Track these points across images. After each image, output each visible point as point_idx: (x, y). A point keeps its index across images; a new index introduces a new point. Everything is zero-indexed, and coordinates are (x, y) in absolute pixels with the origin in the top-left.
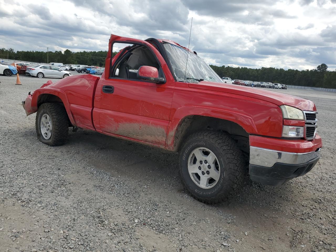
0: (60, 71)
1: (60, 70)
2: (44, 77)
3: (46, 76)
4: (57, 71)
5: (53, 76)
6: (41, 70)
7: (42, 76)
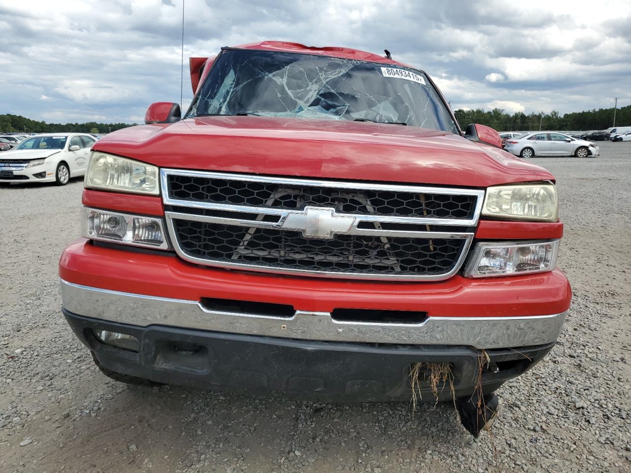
0: (569, 141)
1: (570, 139)
2: (533, 155)
3: (537, 153)
4: (563, 142)
5: (552, 152)
6: (530, 144)
7: (531, 154)
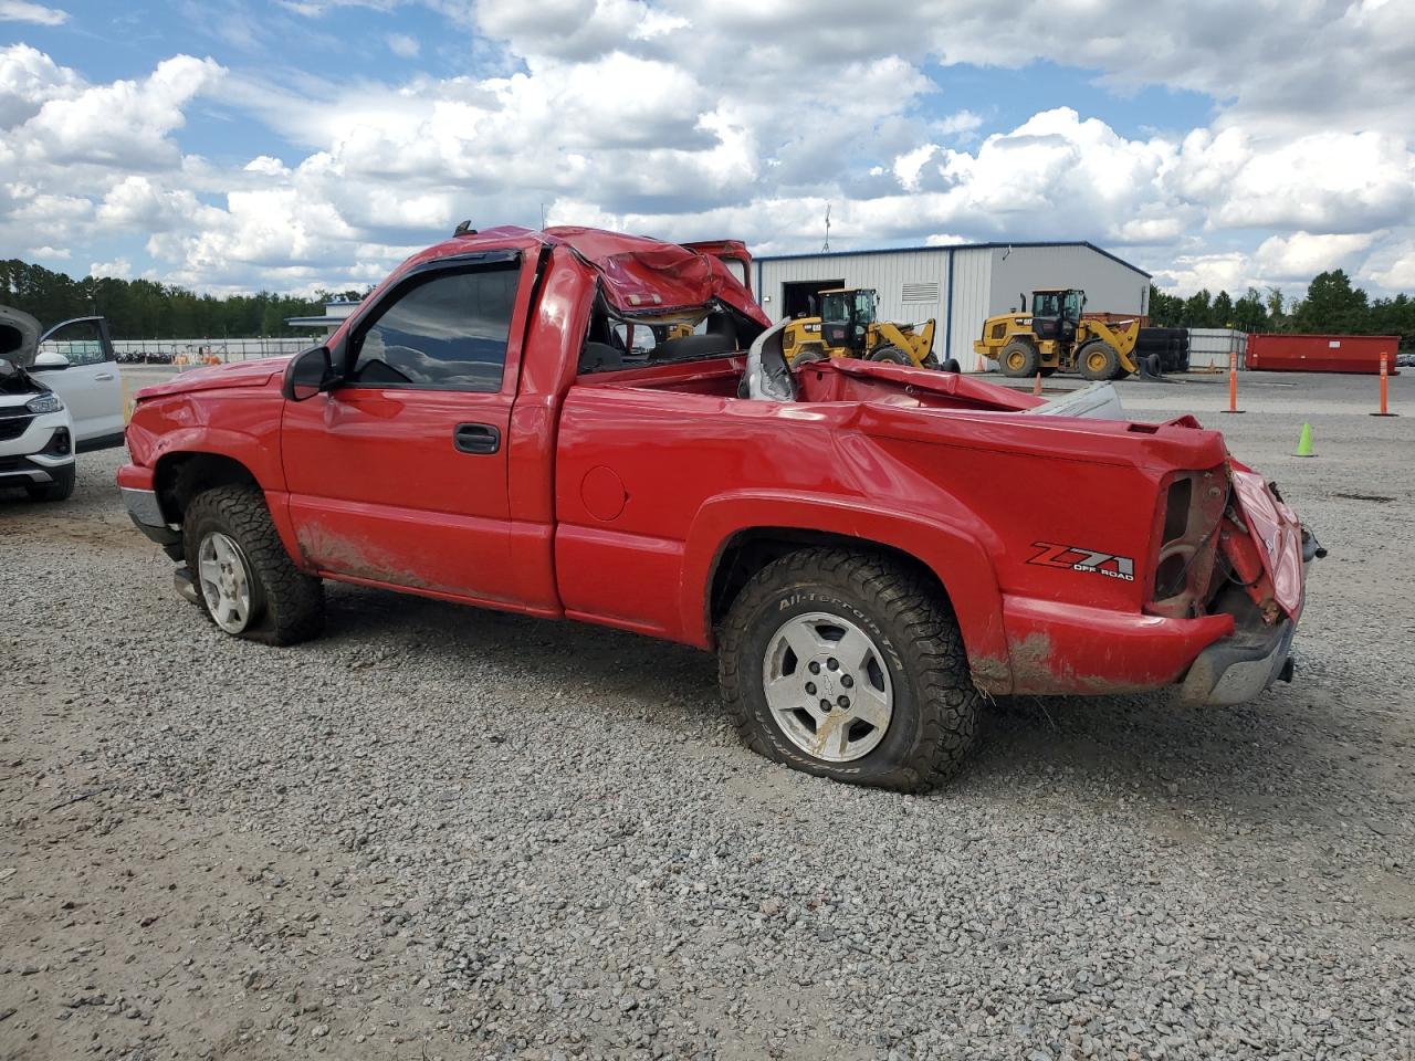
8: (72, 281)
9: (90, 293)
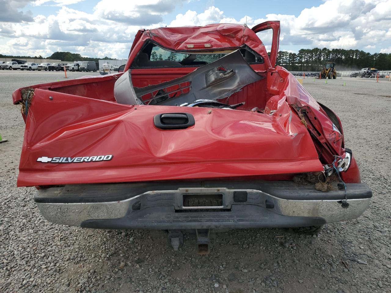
8: (371, 55)
9: (375, 58)
